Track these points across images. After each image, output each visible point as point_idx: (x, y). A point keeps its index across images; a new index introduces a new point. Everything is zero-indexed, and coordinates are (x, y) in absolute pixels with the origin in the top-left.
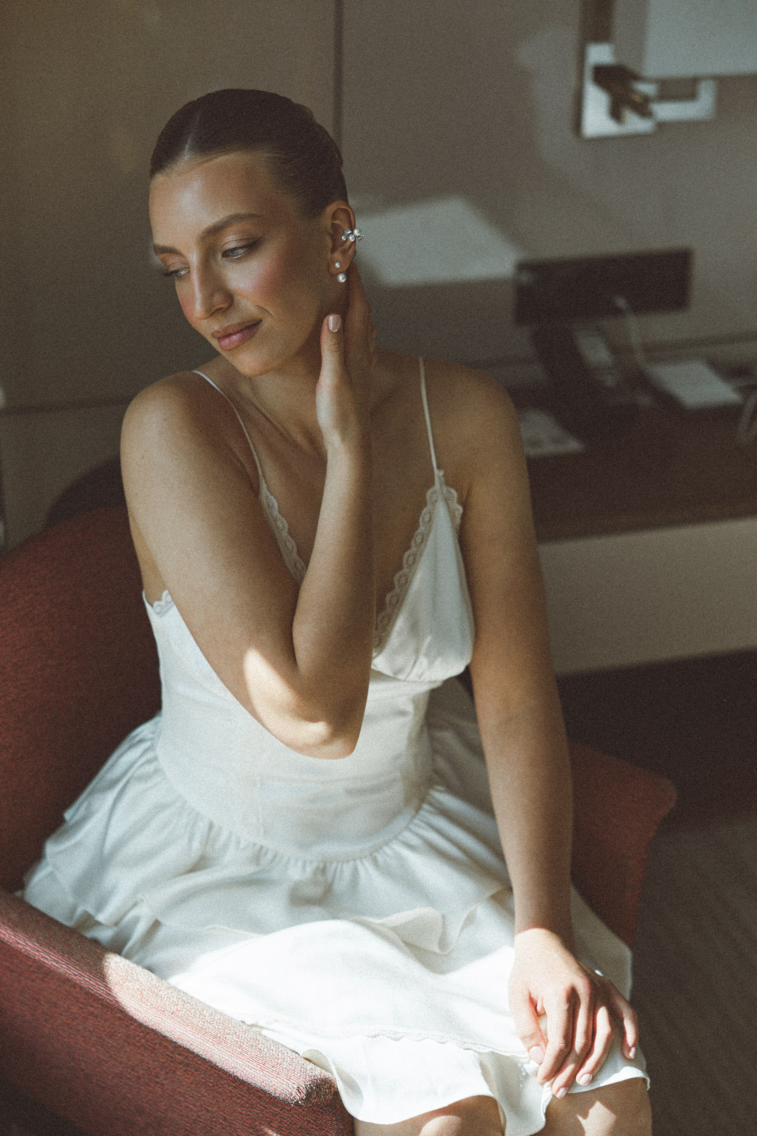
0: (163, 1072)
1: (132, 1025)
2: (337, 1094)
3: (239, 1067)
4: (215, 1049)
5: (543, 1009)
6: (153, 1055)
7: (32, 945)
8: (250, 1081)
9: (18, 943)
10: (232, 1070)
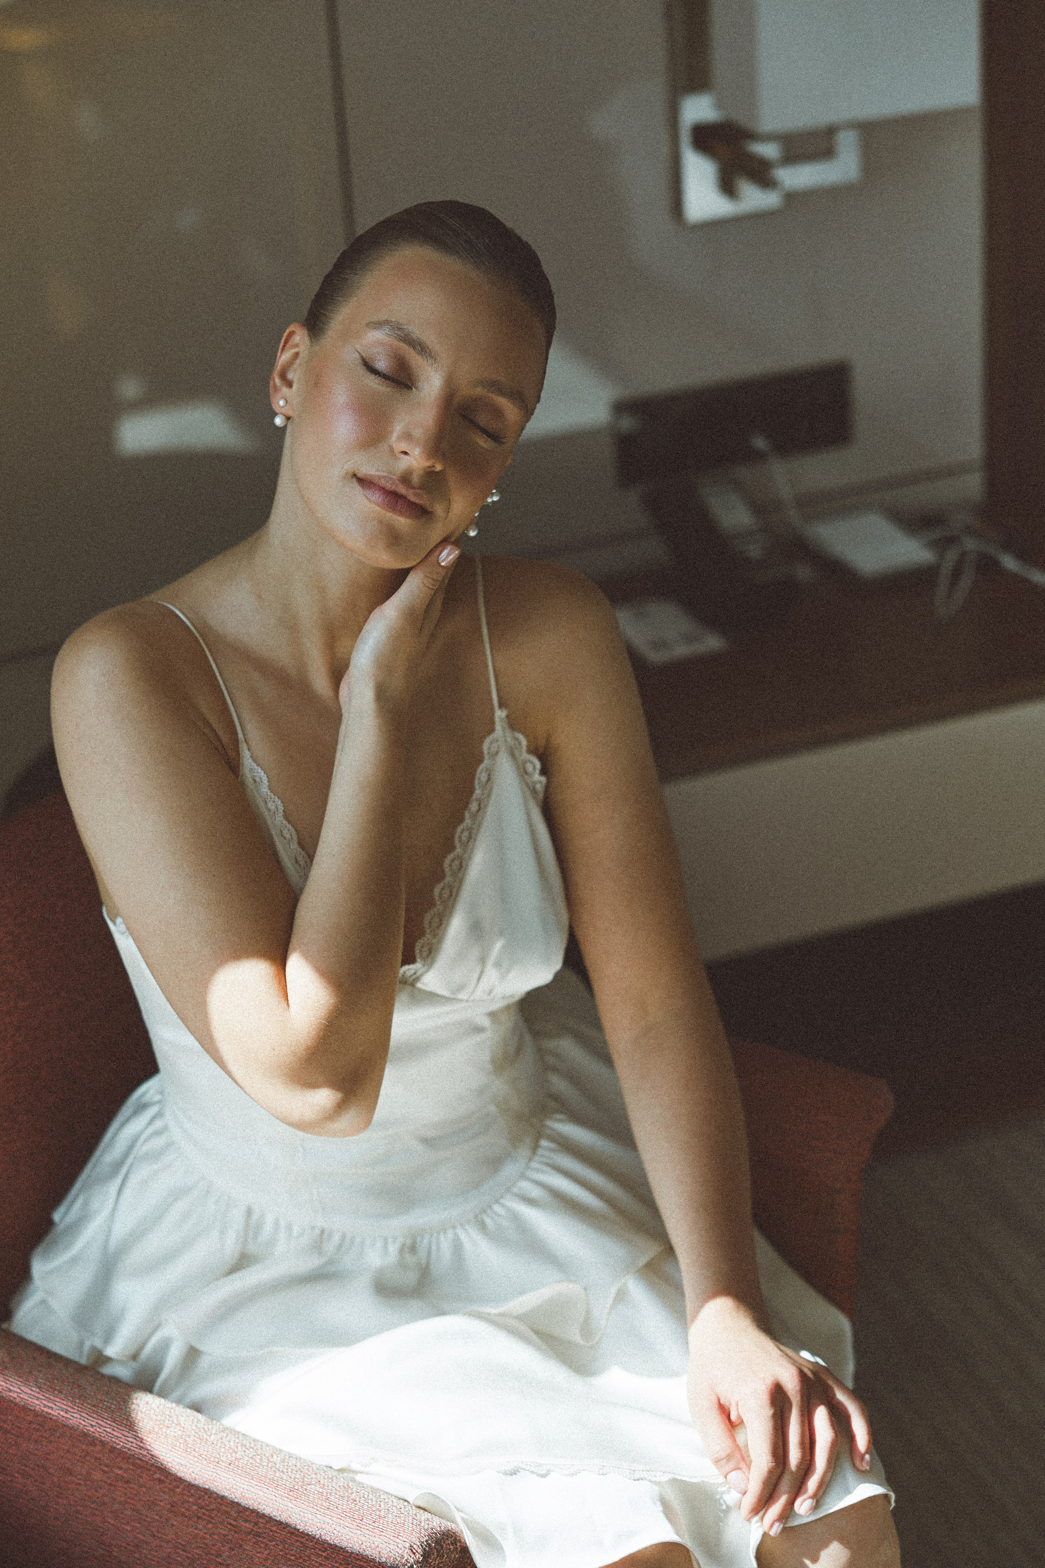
0: (226, 1548)
1: (178, 1487)
2: (465, 1551)
3: (328, 1527)
4: (293, 1506)
5: (739, 1417)
6: (210, 1526)
7: (30, 1392)
8: (344, 1544)
9: (10, 1391)
10: (318, 1532)
